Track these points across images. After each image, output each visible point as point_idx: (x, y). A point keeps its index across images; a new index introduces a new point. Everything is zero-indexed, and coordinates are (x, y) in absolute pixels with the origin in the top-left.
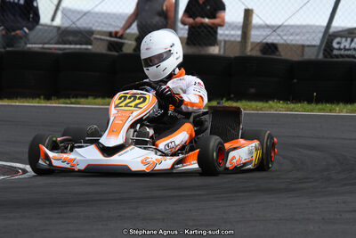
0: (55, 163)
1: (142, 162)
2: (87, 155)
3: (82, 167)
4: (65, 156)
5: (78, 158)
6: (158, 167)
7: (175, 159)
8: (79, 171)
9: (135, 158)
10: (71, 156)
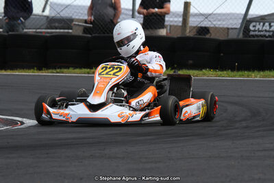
0: (54, 117)
1: (119, 116)
2: (78, 111)
3: (74, 119)
4: (62, 111)
5: (71, 113)
6: (131, 119)
7: (143, 113)
8: (72, 122)
9: (113, 113)
10: (66, 111)
